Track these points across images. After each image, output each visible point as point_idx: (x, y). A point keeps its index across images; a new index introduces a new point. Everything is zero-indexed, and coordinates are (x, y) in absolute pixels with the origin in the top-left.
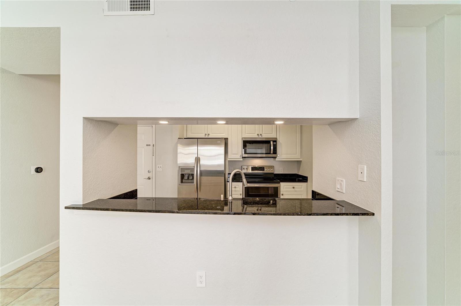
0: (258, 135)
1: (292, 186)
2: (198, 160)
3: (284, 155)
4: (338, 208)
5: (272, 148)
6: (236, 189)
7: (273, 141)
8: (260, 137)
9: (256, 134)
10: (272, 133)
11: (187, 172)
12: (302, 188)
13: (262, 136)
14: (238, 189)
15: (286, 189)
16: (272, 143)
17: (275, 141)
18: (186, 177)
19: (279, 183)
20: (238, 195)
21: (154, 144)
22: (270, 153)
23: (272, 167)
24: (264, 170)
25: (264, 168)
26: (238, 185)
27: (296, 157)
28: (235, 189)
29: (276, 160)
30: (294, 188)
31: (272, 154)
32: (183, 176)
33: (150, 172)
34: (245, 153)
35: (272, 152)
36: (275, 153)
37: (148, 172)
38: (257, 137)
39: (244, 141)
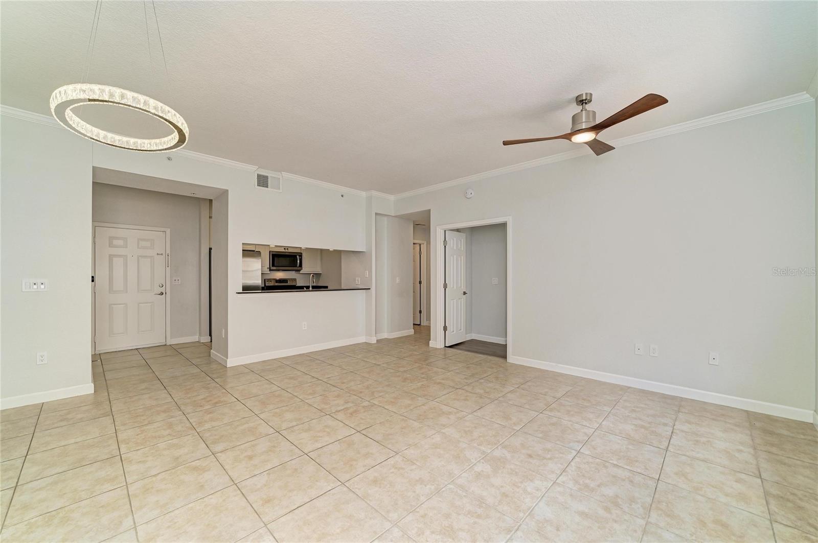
0: (285, 249)
3: (307, 268)
5: (299, 261)
7: (298, 255)
8: (287, 251)
16: (298, 257)
17: (300, 256)
21: (168, 254)
22: (296, 266)
23: (295, 280)
24: (287, 283)
25: (288, 280)
27: (318, 270)
31: (298, 267)
33: (163, 286)
34: (273, 265)
35: (298, 265)
36: (301, 265)
37: (160, 286)
38: (284, 251)
39: (273, 255)
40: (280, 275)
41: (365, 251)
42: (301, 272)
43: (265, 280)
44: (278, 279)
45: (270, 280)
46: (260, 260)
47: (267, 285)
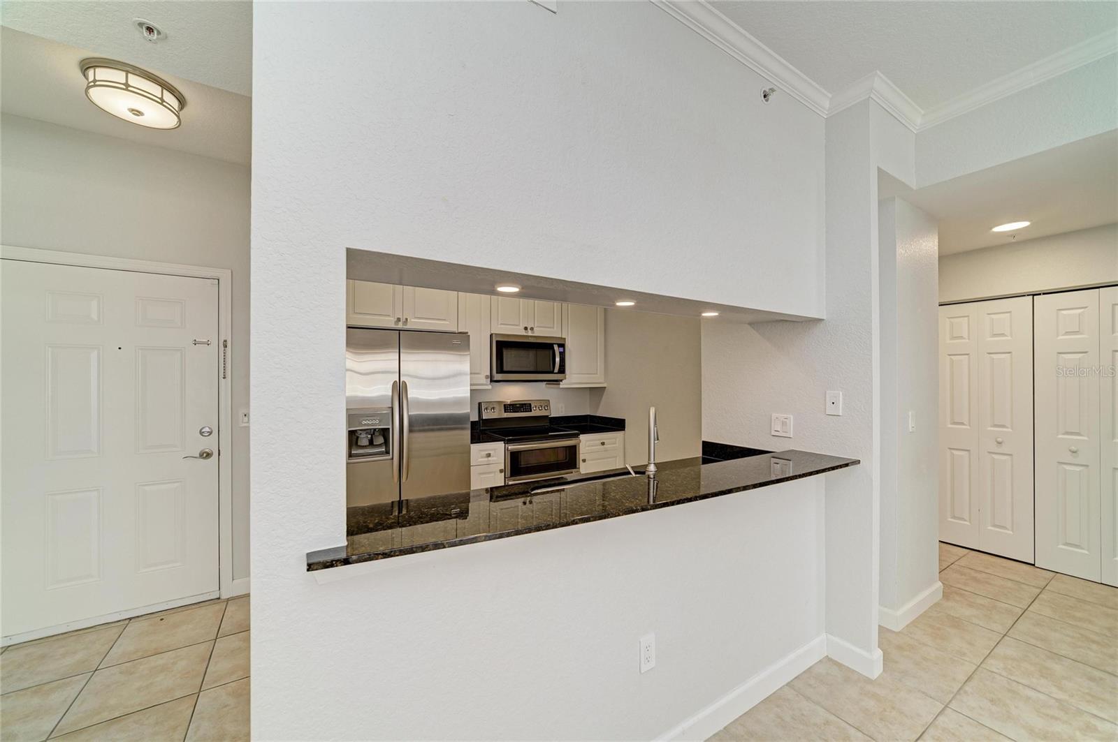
0: (526, 328)
1: (599, 440)
2: (400, 389)
3: (575, 376)
4: (778, 464)
5: (558, 359)
6: (490, 458)
7: (558, 344)
8: (530, 333)
9: (522, 327)
10: (553, 328)
11: (368, 425)
12: (615, 443)
13: (533, 333)
14: (494, 458)
15: (590, 448)
16: (556, 347)
17: (562, 346)
18: (364, 441)
19: (576, 436)
20: (495, 472)
21: (225, 341)
22: (552, 372)
23: (546, 404)
24: (531, 411)
25: (530, 404)
26: (495, 450)
27: (597, 380)
28: (486, 459)
29: (561, 386)
30: (603, 444)
31: (556, 373)
32: (353, 437)
33: (210, 433)
34: (501, 370)
35: (556, 370)
36: (562, 370)
37: (201, 433)
38: (523, 333)
39: (497, 342)
40: (513, 393)
41: (824, 318)
42: (562, 385)
43: (480, 404)
44: (508, 402)
45: (492, 406)
46: (468, 358)
47: (484, 417)
